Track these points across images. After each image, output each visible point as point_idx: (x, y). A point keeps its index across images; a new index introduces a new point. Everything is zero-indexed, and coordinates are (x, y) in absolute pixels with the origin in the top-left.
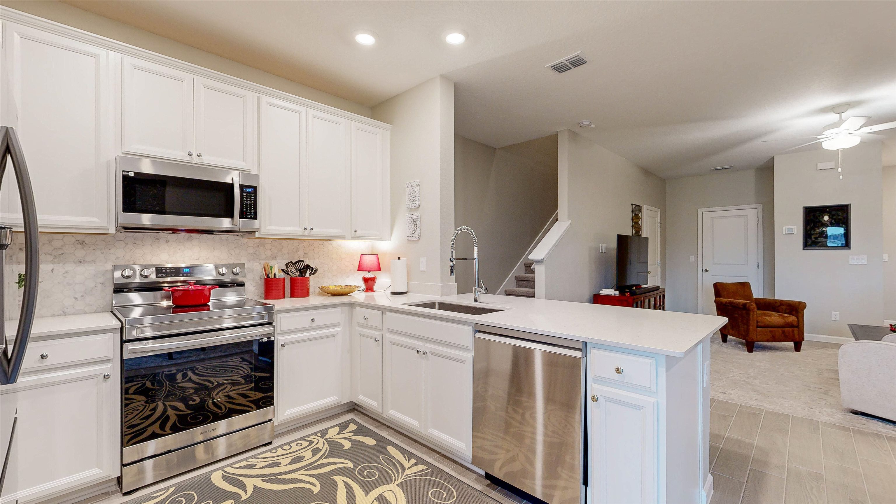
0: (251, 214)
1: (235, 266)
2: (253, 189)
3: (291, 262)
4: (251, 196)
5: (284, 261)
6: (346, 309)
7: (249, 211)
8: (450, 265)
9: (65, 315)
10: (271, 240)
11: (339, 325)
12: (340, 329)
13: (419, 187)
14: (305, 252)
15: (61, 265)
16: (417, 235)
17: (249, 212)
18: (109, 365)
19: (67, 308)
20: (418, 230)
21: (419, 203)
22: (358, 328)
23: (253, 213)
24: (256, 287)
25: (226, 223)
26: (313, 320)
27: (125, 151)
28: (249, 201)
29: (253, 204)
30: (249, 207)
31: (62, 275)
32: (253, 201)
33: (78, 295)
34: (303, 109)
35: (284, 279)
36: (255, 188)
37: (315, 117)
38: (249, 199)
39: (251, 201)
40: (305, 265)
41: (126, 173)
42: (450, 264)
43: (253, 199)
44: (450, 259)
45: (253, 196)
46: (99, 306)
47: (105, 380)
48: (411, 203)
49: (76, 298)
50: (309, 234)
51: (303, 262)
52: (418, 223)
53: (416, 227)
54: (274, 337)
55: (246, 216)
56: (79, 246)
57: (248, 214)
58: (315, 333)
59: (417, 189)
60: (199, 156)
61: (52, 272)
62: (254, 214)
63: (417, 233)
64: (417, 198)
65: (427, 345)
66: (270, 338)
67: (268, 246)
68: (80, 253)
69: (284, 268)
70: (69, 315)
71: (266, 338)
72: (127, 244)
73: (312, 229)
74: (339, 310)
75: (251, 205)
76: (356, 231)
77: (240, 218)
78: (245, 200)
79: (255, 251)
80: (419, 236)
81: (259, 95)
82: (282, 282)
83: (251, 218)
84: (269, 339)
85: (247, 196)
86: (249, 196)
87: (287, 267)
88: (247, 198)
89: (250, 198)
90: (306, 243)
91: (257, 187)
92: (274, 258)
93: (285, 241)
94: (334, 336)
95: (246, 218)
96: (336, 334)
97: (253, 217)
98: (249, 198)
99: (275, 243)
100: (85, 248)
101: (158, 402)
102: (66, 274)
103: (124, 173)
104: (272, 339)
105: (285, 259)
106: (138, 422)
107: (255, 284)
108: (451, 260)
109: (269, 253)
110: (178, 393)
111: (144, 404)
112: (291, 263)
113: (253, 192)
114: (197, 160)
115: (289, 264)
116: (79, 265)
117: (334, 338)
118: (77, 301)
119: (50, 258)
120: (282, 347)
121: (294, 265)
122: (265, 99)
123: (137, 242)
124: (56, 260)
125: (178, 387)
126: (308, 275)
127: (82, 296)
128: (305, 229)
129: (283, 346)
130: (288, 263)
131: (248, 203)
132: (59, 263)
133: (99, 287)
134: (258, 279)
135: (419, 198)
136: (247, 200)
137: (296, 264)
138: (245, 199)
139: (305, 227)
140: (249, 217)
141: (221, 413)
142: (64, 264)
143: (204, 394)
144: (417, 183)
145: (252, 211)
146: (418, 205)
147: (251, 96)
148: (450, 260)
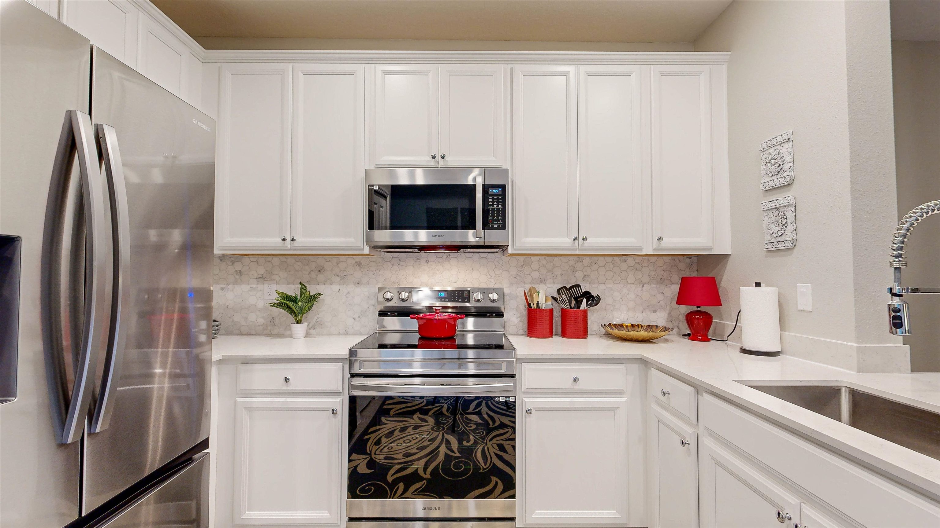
0: (499, 222)
1: (494, 290)
2: (501, 189)
3: (565, 287)
4: (498, 198)
5: (556, 285)
6: (635, 367)
7: (495, 218)
8: (889, 305)
9: (347, 334)
10: (538, 258)
11: (623, 393)
12: (623, 400)
13: (791, 143)
14: (585, 273)
15: (345, 286)
16: (789, 239)
17: (495, 220)
18: (338, 399)
19: (348, 328)
20: (790, 228)
21: (793, 174)
22: (655, 406)
23: (500, 221)
24: (520, 319)
25: (470, 236)
26: (575, 380)
27: (376, 165)
28: (495, 206)
29: (501, 208)
30: (495, 214)
31: (346, 295)
32: (500, 205)
33: (356, 316)
34: (571, 69)
35: (551, 311)
36: (503, 187)
37: (590, 74)
38: (495, 203)
39: (498, 205)
40: (583, 292)
41: (372, 187)
42: (890, 303)
43: (500, 202)
44: (891, 289)
45: (500, 199)
46: (371, 328)
47: (335, 416)
48: (773, 178)
49: (354, 319)
50: (581, 247)
51: (579, 288)
52: (790, 215)
53: (786, 223)
54: (515, 397)
55: (492, 226)
56: (358, 267)
57: (495, 222)
58: (579, 400)
59: (784, 149)
60: (443, 157)
61: (339, 292)
62: (502, 222)
63: (789, 234)
64: (786, 167)
65: (807, 510)
66: (509, 397)
67: (535, 266)
68: (358, 274)
69: (556, 295)
70: (349, 335)
71: (504, 397)
72: (393, 265)
73: (585, 239)
74: (621, 367)
75: (498, 210)
76: (660, 238)
77: (483, 229)
78: (490, 205)
79: (519, 272)
80: (794, 241)
81: (511, 66)
82: (548, 314)
83: (498, 228)
84: (508, 399)
85: (493, 199)
86: (495, 199)
87: (559, 293)
88: (493, 202)
89: (498, 202)
90: (586, 261)
91: (505, 185)
92: (542, 281)
93: (557, 259)
94: (613, 409)
95: (493, 228)
96: (617, 408)
97: (500, 226)
98: (495, 201)
99: (543, 261)
100: (362, 270)
101: (440, 432)
102: (348, 295)
103: (370, 188)
104: (512, 399)
105: (558, 283)
106: (414, 451)
107: (519, 315)
108: (894, 291)
109: (536, 275)
110: (461, 426)
111: (429, 430)
112: (564, 289)
113: (501, 193)
114: (442, 162)
115: (562, 289)
116: (357, 286)
117: (613, 413)
118: (356, 321)
119: (338, 279)
120: (527, 413)
121: (568, 291)
122: (519, 68)
123: (402, 263)
124: (341, 281)
125: (466, 418)
126: (583, 306)
127: (359, 317)
128: (575, 239)
129: (529, 412)
130: (560, 289)
131: (495, 208)
132: (344, 284)
133: (371, 307)
134: (523, 309)
135: (791, 164)
136: (493, 205)
137: (571, 291)
138: (490, 203)
139: (575, 237)
140: (496, 226)
141: (484, 469)
142: (347, 285)
143: (481, 435)
144: (785, 137)
145: (500, 218)
146: (788, 179)
147: (501, 70)
148: (891, 292)
